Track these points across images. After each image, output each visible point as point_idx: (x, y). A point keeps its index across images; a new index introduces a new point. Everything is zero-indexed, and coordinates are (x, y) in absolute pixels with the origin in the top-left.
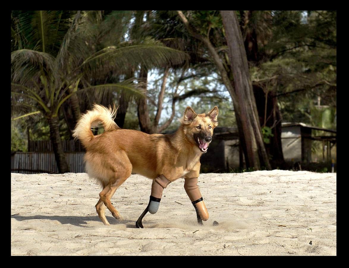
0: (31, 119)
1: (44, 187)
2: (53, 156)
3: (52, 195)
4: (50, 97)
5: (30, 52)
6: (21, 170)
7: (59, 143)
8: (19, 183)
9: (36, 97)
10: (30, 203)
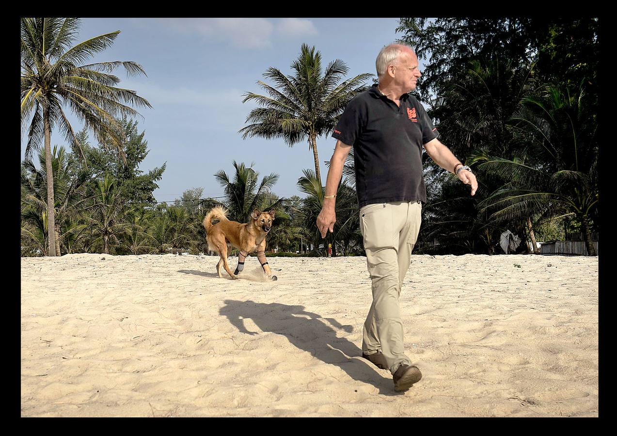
0: (567, 218)
1: (583, 265)
2: (584, 244)
3: (589, 271)
4: (581, 202)
5: (568, 172)
6: (560, 253)
7: (588, 235)
8: (564, 262)
9: (571, 203)
10: (574, 277)
